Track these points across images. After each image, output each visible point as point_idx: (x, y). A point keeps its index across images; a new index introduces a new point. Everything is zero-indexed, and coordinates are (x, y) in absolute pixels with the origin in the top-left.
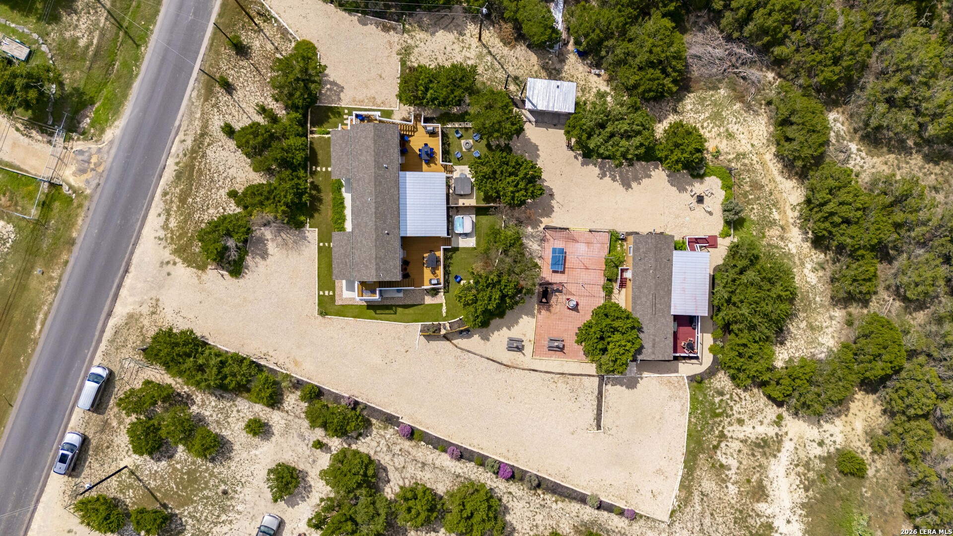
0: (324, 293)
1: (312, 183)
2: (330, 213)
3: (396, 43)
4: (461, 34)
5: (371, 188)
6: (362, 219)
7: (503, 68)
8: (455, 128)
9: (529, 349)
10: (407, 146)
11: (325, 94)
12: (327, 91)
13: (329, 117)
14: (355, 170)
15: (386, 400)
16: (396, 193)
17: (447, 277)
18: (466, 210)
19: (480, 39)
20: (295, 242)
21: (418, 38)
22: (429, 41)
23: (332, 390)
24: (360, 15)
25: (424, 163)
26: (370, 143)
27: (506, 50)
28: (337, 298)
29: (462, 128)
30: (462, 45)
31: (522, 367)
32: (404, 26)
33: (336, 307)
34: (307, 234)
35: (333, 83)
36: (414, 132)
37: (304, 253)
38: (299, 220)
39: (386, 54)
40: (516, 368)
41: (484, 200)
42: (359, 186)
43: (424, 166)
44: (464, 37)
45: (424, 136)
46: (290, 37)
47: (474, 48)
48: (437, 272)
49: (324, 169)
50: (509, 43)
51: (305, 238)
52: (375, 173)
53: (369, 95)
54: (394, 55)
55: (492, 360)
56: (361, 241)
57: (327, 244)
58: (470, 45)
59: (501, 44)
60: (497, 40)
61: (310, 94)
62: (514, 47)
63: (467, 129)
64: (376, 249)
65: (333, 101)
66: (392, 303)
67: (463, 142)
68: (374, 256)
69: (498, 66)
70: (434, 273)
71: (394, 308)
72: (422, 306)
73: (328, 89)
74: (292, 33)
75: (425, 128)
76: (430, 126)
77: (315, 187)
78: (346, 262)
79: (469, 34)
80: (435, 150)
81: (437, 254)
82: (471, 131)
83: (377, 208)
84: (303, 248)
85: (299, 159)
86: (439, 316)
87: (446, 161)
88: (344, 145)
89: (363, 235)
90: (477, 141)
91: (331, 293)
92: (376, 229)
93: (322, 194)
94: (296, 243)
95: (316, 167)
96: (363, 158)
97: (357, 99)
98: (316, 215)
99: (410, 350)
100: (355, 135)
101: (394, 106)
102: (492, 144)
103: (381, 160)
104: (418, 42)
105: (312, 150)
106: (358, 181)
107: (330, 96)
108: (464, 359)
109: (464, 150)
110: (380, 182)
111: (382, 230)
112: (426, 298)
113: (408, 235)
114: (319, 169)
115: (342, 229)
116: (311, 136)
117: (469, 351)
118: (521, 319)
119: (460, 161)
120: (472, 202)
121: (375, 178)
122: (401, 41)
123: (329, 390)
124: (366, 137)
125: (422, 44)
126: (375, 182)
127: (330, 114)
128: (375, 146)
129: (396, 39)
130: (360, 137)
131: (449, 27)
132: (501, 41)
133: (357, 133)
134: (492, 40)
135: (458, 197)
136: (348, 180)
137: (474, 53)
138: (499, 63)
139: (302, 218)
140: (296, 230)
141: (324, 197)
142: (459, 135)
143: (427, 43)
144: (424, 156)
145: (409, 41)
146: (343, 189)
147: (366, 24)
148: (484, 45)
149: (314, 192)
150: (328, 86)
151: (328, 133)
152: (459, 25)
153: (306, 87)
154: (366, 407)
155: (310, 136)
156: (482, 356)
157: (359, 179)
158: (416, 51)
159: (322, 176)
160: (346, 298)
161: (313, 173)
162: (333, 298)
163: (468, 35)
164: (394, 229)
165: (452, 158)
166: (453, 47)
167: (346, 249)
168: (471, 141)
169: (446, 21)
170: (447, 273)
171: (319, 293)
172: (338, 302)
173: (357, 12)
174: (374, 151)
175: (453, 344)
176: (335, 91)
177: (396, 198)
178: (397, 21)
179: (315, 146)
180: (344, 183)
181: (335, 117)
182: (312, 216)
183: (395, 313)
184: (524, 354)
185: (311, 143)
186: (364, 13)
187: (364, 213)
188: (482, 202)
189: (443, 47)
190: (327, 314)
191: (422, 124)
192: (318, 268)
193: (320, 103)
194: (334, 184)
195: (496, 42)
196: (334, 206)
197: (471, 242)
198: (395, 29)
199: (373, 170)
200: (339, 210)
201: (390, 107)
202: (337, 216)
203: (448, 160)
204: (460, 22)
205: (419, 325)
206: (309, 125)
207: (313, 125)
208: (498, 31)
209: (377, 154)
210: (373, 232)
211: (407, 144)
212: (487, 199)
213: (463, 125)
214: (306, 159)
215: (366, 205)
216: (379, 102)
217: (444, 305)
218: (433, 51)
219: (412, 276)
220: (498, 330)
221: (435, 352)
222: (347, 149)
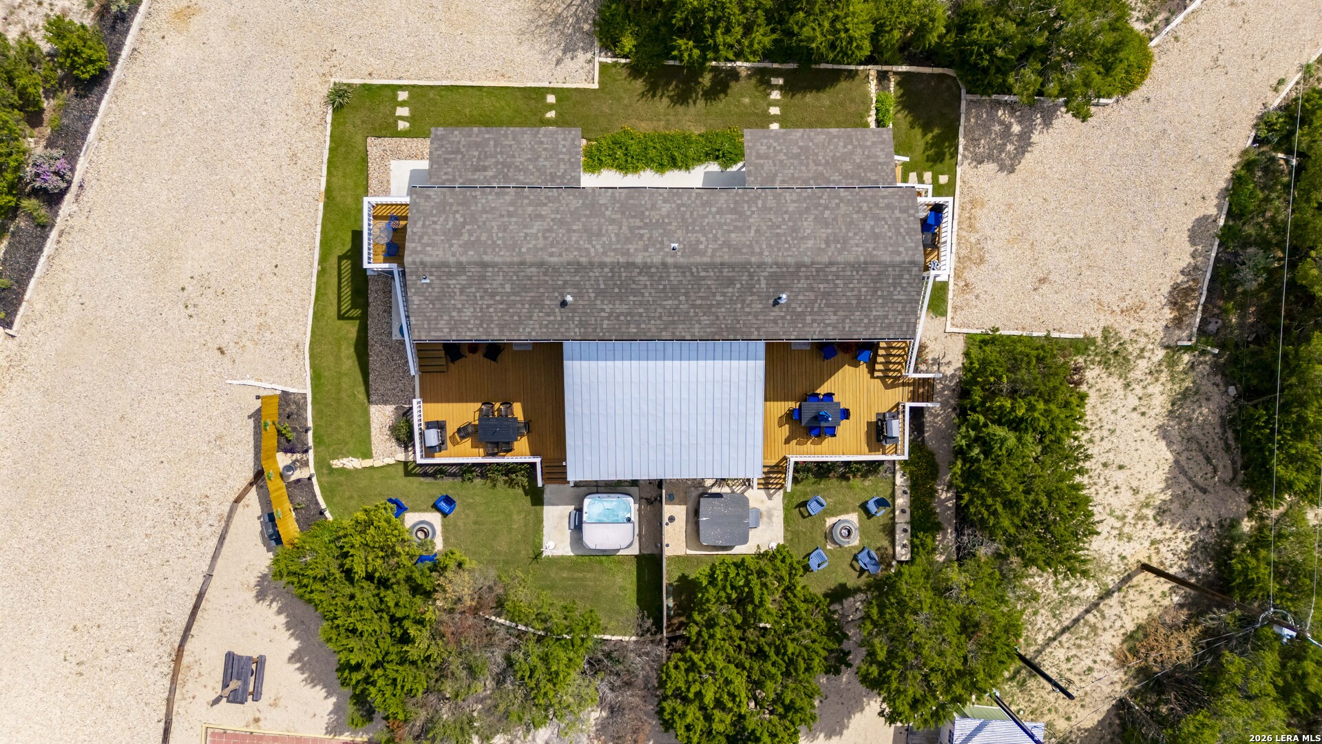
0: (403, 104)
1: (734, 74)
2: (645, 127)
3: (1136, 325)
4: (1162, 512)
5: (711, 250)
6: (612, 221)
7: (1063, 631)
8: (893, 496)
9: (233, 718)
10: (840, 356)
11: (993, 118)
12: (1001, 123)
13: (926, 128)
14: (771, 202)
15: (68, 288)
16: (696, 330)
17: (454, 469)
18: (652, 527)
19: (1145, 567)
20: (558, 20)
21: (1150, 389)
22: (1143, 420)
23: (97, 122)
24: (1221, 222)
25: (793, 405)
26: (857, 251)
27: (1111, 639)
28: (388, 142)
29: (893, 518)
30: (1130, 515)
31: (178, 695)
32: (1187, 349)
33: (359, 138)
34: (582, 57)
35: (1024, 143)
36: (883, 379)
37: (525, 47)
38: (622, 31)
39: (1108, 298)
40: (174, 680)
41: (683, 578)
42: (720, 211)
43: (782, 407)
44: (1152, 523)
45: (869, 407)
46: (1161, 17)
47: (1119, 550)
48: (468, 443)
49: (774, 111)
50: (1134, 651)
51: (569, 49)
52: (761, 265)
53: (989, 245)
54: (1105, 320)
55: (196, 608)
56: (539, 217)
57: (551, 114)
58: (1130, 539)
59: (1130, 627)
60: (1142, 616)
61: (1003, 67)
62: (1123, 663)
63: (890, 531)
64: (511, 265)
65: (973, 141)
66: (374, 309)
67: (853, 518)
68: (486, 258)
69: (1069, 615)
70: (463, 432)
71: (357, 312)
72: (362, 397)
73: (1009, 126)
74: (1173, 25)
75: (896, 411)
76: (899, 428)
77: (723, 82)
78: (485, 169)
79: (1159, 536)
80: (828, 441)
81: (522, 444)
82: (886, 543)
83: (645, 268)
84: (540, 45)
85: (807, 31)
86: (329, 445)
87: (796, 470)
88: (848, 167)
89: (561, 222)
90: (855, 558)
91: (402, 125)
92: (579, 267)
93: (701, 103)
94: (555, 23)
95: (781, 88)
96: (808, 226)
97: (977, 212)
98: (639, 85)
99: (226, 359)
100: (882, 203)
101: (958, 320)
102: (848, 602)
103: (803, 284)
104: (1138, 390)
105: (832, 78)
106: (734, 211)
107: (988, 131)
108: (199, 525)
109: (830, 521)
110: (731, 282)
111: (576, 285)
112: (390, 409)
113: (567, 363)
114: (775, 95)
115: (595, 162)
116: (873, 73)
117: (222, 539)
118: (323, 693)
119: (798, 508)
120: (675, 542)
121: (744, 266)
122: (1143, 341)
123: (95, 111)
124: (876, 237)
125: (1133, 401)
126: (732, 266)
127: (936, 131)
128: (848, 264)
129: (1148, 327)
130: (877, 218)
131: (1182, 478)
132: (1139, 627)
133: (889, 207)
134: (1144, 600)
135: (691, 503)
136: (740, 179)
137: (1106, 549)
138: (1076, 621)
139: (628, 43)
140: (595, 23)
141: (692, 110)
142: (872, 507)
143: (1135, 415)
144: (810, 409)
145: (1143, 364)
146: (714, 167)
147: (1193, 238)
148: (1130, 577)
149: (706, 80)
150: (1016, 128)
151: (879, 123)
152: (1185, 507)
153: (1027, 53)
154: (44, 228)
155: (873, 70)
156: (209, 576)
157: (741, 214)
158: (1115, 383)
159: (754, 104)
160: (387, 170)
161: (762, 78)
162: (388, 129)
163: (1158, 534)
164: (582, 324)
165: (808, 487)
166: (1124, 489)
167: (526, 171)
168: (855, 541)
169: (1199, 472)
170: (464, 471)
171: (401, 87)
172: (375, 147)
173: (1230, 214)
174: (831, 264)
175: (245, 491)
176: (1001, 149)
177: (680, 330)
178: (1202, 331)
179: (843, 85)
180: (735, 168)
181: (928, 146)
182: (635, 71)
183: (341, 317)
184: (216, 701)
185: (852, 75)
186: (1227, 236)
187: (631, 229)
188: (676, 575)
189: (1126, 462)
190: (338, 109)
191: (908, 405)
192: (480, 88)
193: (969, 103)
194: (731, 139)
195: (1135, 612)
196: (665, 137)
197: (556, 543)
198: (1178, 322)
199: (769, 260)
200: (652, 153)
201: (955, 308)
202: (634, 148)
203: (800, 476)
204: (1195, 508)
205: (302, 386)
206: (904, 68)
207: (906, 81)
208: (1168, 619)
209: (820, 272)
210: (566, 258)
211: (847, 356)
212: (687, 589)
213: (902, 521)
214: (805, 56)
215: (656, 234)
216: (969, 275)
217: (367, 463)
218: (1112, 432)
219: (453, 367)
220: (288, 626)
221: (220, 437)
222: (836, 177)
